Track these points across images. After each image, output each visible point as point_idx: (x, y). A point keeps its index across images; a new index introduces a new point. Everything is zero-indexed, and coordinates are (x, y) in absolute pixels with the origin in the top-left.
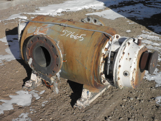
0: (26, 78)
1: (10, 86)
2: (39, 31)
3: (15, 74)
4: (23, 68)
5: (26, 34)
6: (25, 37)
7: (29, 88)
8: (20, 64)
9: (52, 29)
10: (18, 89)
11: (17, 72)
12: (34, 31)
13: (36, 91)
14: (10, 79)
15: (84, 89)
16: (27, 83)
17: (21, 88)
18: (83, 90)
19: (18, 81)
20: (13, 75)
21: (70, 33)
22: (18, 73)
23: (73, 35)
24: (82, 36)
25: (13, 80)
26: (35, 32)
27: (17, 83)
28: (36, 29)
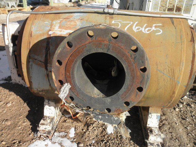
0: (29, 111)
1: (8, 137)
2: (60, 27)
3: (6, 109)
4: (15, 96)
5: (31, 36)
6: (30, 43)
7: (49, 132)
8: (7, 91)
9: (87, 21)
10: (27, 139)
11: (9, 105)
12: (48, 28)
13: (61, 133)
14: (3, 123)
15: (150, 113)
16: (43, 124)
17: (31, 135)
18: (150, 115)
19: (18, 122)
20: (5, 113)
21: (128, 24)
22: (12, 107)
23: (136, 26)
24: (156, 27)
25: (9, 123)
26: (50, 30)
27: (20, 128)
28: (51, 25)
